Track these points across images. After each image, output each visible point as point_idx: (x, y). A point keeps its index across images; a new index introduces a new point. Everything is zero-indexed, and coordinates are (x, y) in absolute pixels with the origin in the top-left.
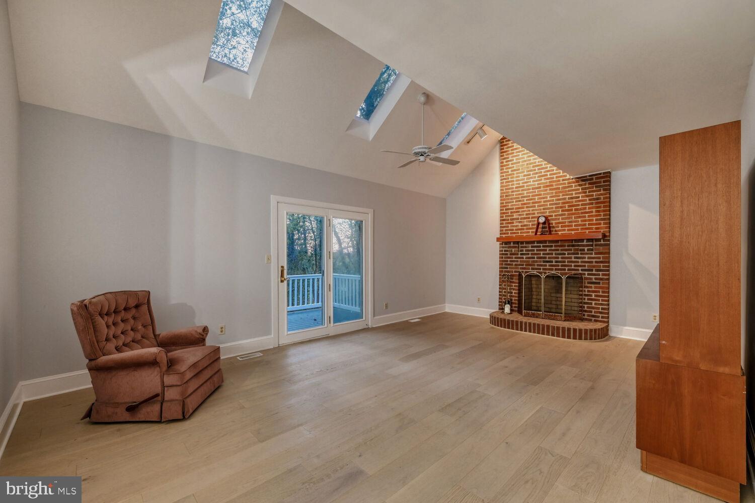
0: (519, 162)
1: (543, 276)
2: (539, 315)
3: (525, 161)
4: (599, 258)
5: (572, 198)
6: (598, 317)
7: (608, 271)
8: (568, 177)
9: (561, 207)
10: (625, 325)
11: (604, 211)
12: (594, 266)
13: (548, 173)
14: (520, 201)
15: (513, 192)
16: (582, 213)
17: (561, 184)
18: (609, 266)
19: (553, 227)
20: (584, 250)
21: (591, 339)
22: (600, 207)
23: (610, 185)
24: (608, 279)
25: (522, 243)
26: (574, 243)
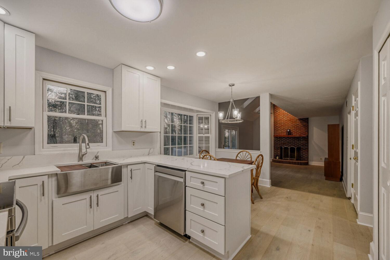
0: (280, 112)
1: (289, 148)
2: (288, 159)
3: (282, 112)
4: (306, 142)
5: (297, 124)
6: (305, 159)
7: (308, 146)
8: (296, 118)
9: (294, 127)
10: (313, 161)
11: (307, 129)
12: (304, 145)
13: (290, 116)
14: (281, 124)
15: (278, 121)
16: (301, 129)
17: (294, 120)
19: (292, 133)
20: (301, 140)
21: (305, 165)
22: (306, 128)
23: (308, 122)
24: (308, 148)
25: (282, 137)
26: (298, 138)
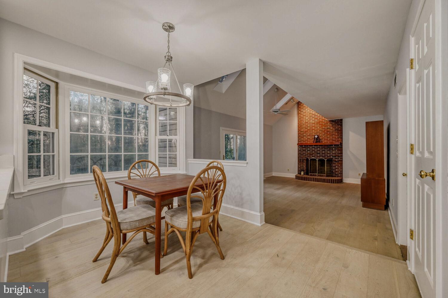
0: (306, 113)
1: (317, 160)
2: (316, 175)
3: (308, 112)
4: (339, 152)
5: (328, 128)
6: (339, 175)
7: (342, 157)
8: (326, 120)
9: (323, 132)
10: (348, 178)
11: (340, 134)
12: (337, 155)
13: (318, 118)
14: (306, 128)
15: (303, 124)
16: (332, 134)
17: (324, 122)
18: (342, 155)
19: (321, 140)
20: (333, 149)
21: (337, 183)
22: (339, 132)
23: (342, 124)
24: (342, 160)
25: (308, 146)
26: (329, 147)
